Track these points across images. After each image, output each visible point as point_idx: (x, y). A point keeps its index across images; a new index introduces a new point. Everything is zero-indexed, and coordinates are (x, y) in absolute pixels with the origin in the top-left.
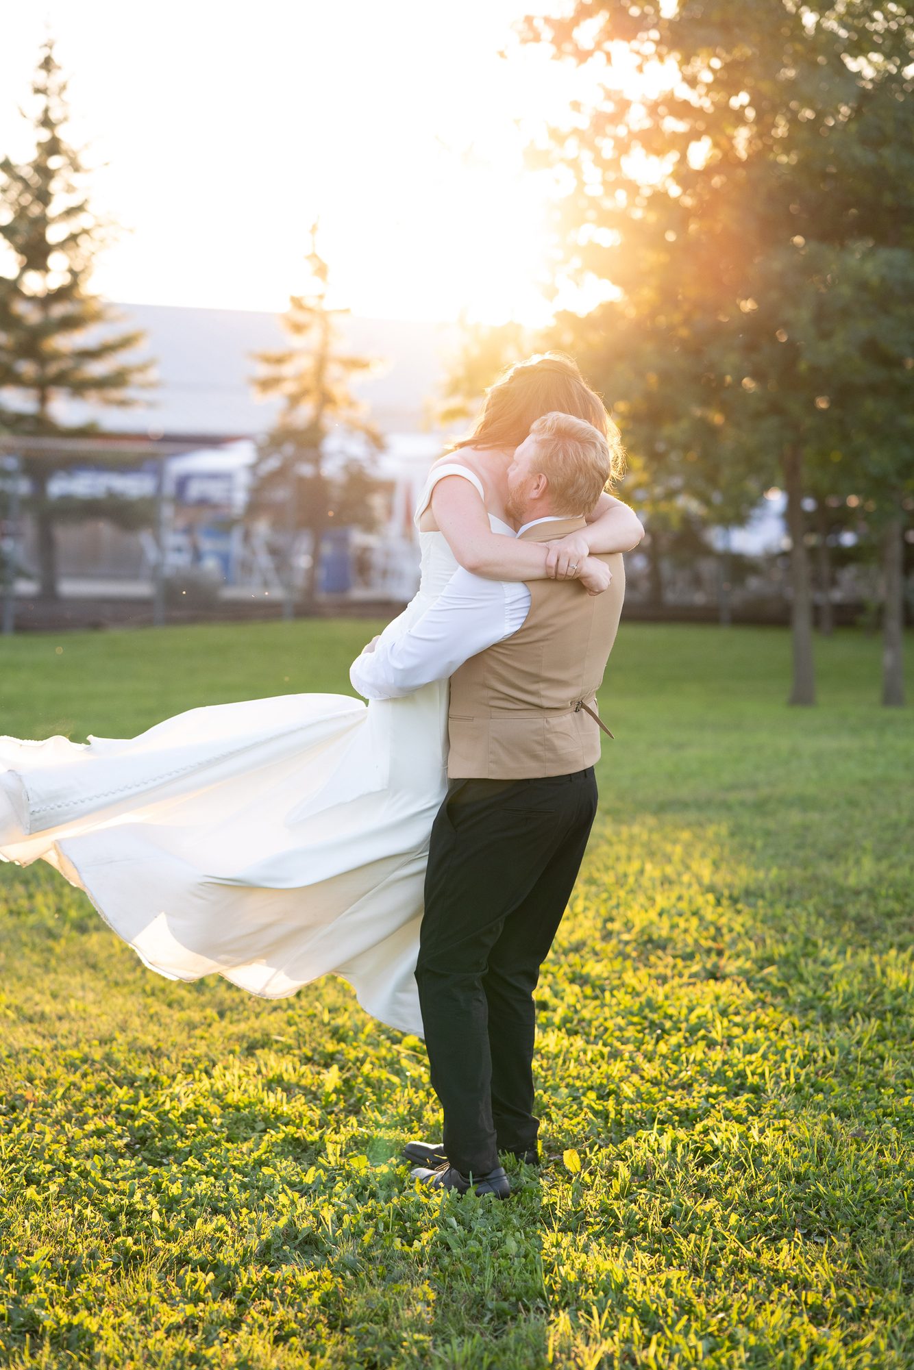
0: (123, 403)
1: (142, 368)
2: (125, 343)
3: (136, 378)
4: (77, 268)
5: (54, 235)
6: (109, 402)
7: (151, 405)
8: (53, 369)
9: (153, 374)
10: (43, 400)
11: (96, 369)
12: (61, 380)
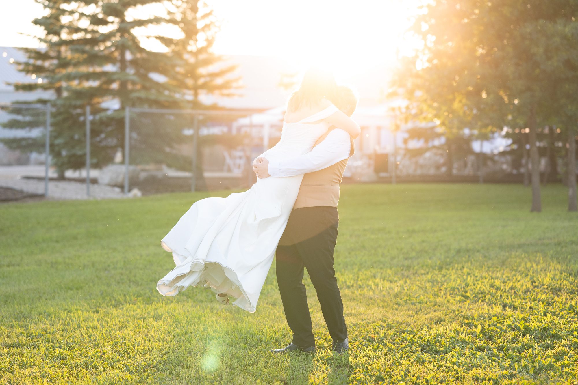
0: (229, 95)
1: (237, 80)
2: (231, 69)
3: (234, 85)
4: (210, 38)
5: (200, 25)
6: (223, 95)
7: (241, 96)
8: (201, 81)
9: (240, 83)
10: (196, 95)
11: (219, 81)
12: (204, 86)
